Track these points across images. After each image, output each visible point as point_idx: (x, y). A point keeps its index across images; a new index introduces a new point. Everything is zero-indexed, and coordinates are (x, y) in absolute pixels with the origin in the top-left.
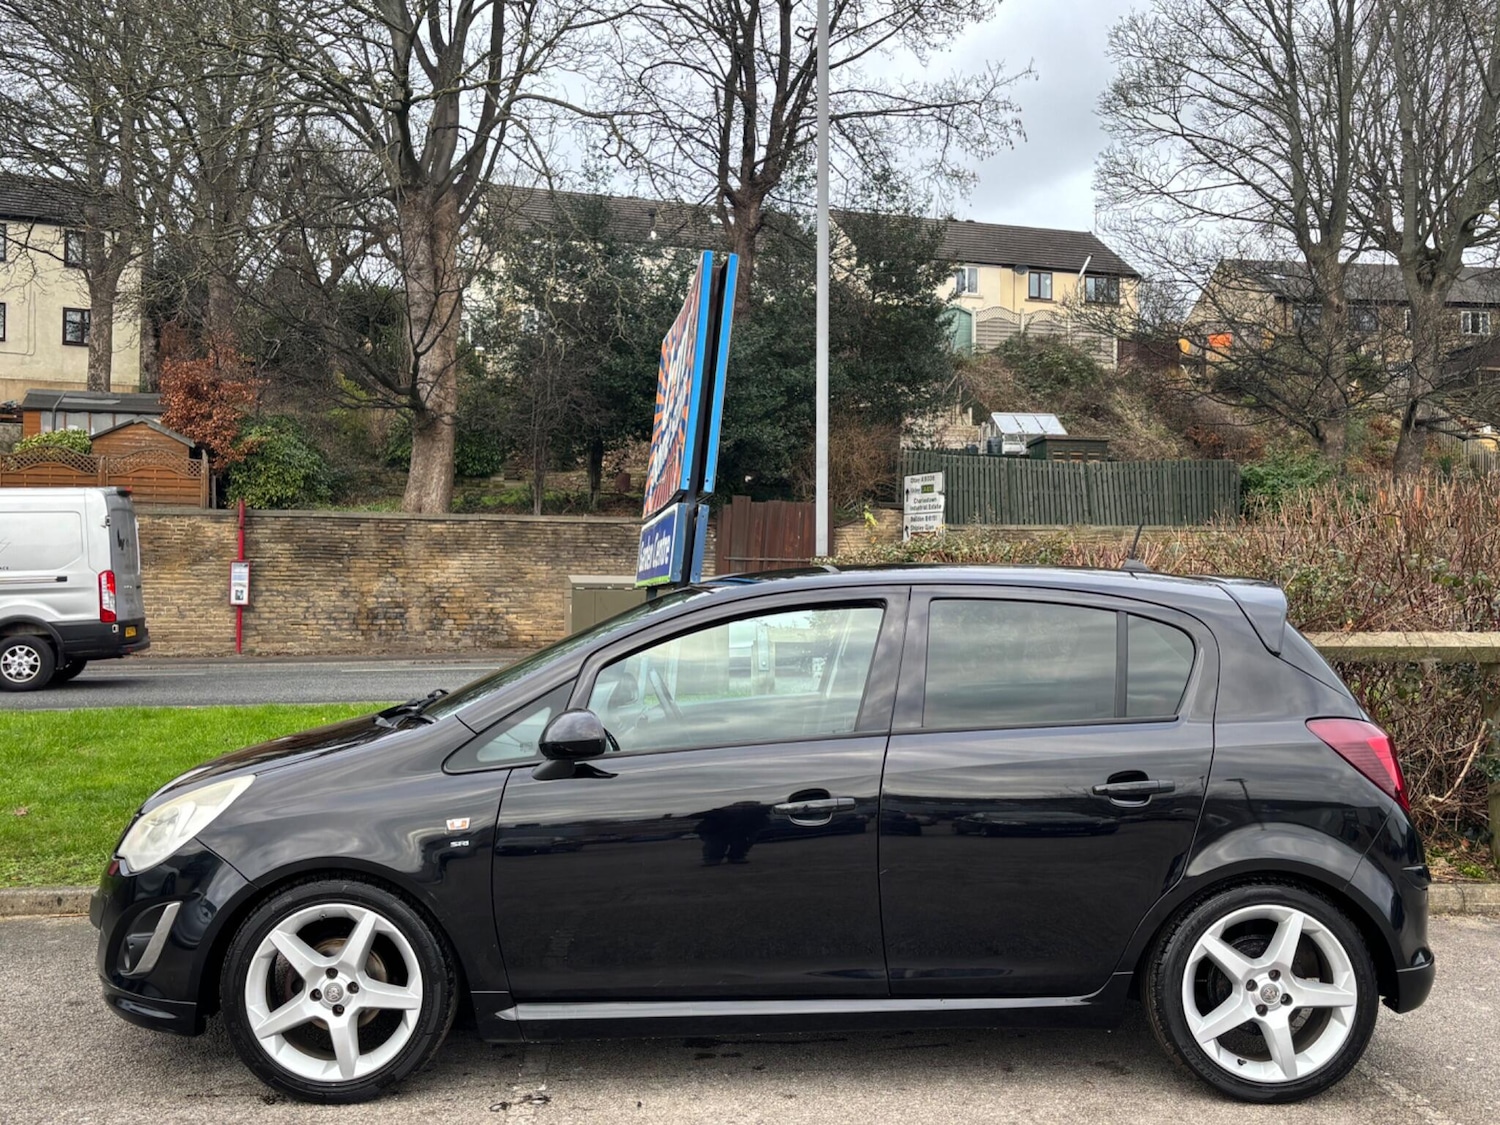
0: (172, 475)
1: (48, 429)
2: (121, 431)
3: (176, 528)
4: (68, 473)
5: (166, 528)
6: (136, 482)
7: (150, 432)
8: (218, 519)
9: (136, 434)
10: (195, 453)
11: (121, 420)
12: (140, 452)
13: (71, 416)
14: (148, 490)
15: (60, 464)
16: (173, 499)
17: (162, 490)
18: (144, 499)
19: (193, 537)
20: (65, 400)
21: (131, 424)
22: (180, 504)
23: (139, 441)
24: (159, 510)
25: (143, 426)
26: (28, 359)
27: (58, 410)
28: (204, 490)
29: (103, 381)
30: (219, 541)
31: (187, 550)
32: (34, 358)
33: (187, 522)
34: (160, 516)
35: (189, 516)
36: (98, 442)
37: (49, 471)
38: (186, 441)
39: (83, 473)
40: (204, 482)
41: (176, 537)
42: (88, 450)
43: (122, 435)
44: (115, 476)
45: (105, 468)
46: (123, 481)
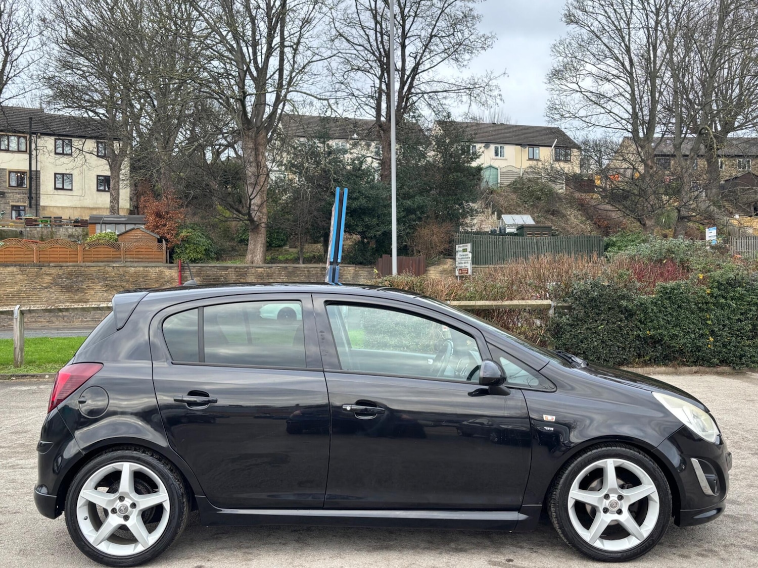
0: (151, 250)
1: (98, 231)
2: (129, 232)
3: (153, 272)
4: (109, 250)
5: (149, 272)
6: (137, 253)
7: (141, 232)
8: (170, 268)
9: (136, 233)
10: (160, 241)
11: (129, 227)
12: (137, 241)
13: (107, 226)
14: (141, 256)
15: (106, 246)
16: (152, 260)
17: (147, 256)
18: (140, 260)
19: (160, 275)
20: (105, 219)
21: (133, 229)
22: (155, 262)
23: (137, 236)
24: (146, 264)
25: (138, 230)
26: (82, 198)
27: (103, 223)
28: (164, 256)
29: (116, 208)
30: (171, 277)
31: (158, 281)
32: (85, 197)
33: (157, 269)
34: (147, 267)
35: (159, 267)
36: (120, 237)
37: (102, 249)
38: (156, 236)
39: (115, 250)
40: (164, 252)
41: (154, 276)
42: (116, 240)
43: (130, 234)
44: (128, 251)
45: (124, 247)
46: (131, 253)
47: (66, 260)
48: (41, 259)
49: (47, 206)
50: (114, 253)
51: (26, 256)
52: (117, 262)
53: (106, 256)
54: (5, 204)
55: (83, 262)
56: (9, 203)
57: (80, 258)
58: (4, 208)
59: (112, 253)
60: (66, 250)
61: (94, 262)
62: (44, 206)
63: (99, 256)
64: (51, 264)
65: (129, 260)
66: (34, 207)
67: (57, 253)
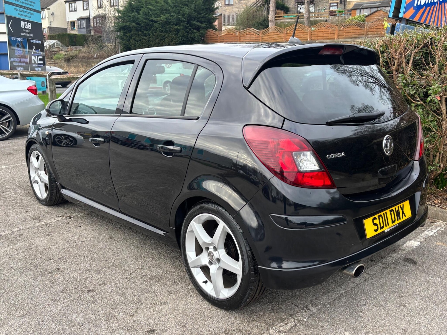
2: (374, 14)
4: (356, 29)
7: (383, 13)
9: (379, 14)
12: (379, 20)
13: (365, 10)
14: (379, 33)
15: (354, 26)
20: (365, 5)
21: (377, 11)
23: (380, 16)
25: (381, 11)
27: (361, 9)
36: (367, 18)
37: (351, 29)
39: (360, 28)
42: (364, 21)
44: (369, 29)
45: (367, 25)
46: (372, 30)
47: (328, 37)
48: (313, 38)
49: (351, 1)
50: (360, 31)
51: (304, 36)
52: (361, 37)
53: (354, 33)
54: (326, 2)
55: (339, 39)
56: (328, 2)
57: (336, 36)
58: (325, 5)
59: (358, 31)
60: (328, 30)
61: (345, 38)
62: (349, 2)
63: (349, 34)
64: (317, 41)
65: (370, 36)
66: (343, 2)
67: (322, 33)
